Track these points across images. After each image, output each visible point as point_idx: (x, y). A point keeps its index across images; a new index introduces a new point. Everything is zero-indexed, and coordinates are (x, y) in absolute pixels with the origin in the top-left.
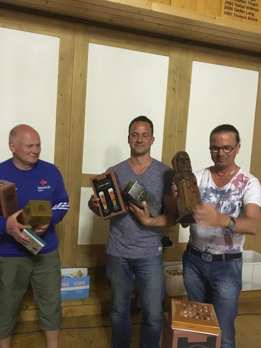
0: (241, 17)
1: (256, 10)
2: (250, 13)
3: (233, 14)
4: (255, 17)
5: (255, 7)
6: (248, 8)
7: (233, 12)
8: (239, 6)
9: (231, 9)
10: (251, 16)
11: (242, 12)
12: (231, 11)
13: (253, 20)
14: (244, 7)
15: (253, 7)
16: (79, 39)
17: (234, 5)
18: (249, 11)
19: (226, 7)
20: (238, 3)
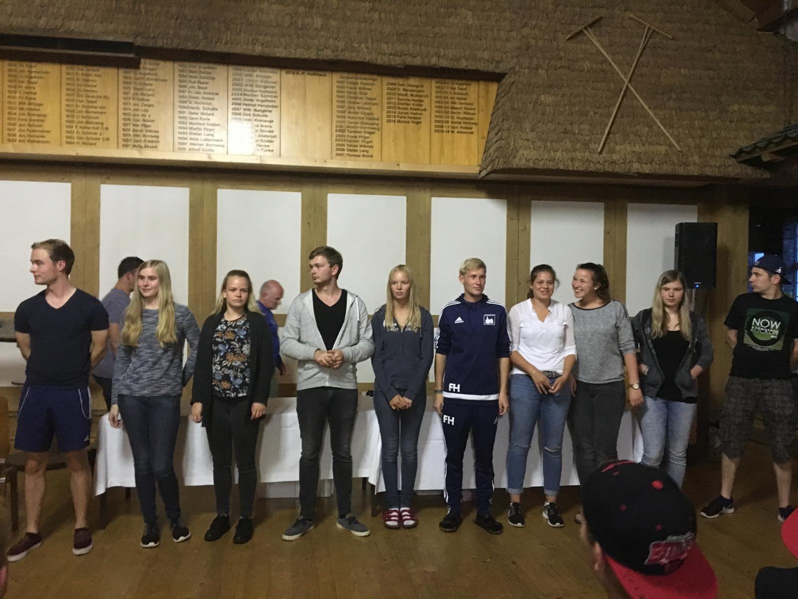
0: (355, 155)
1: (370, 147)
2: (363, 151)
3: (345, 155)
4: (369, 154)
5: (369, 145)
6: (361, 146)
7: (346, 152)
8: (351, 146)
9: (343, 150)
10: (365, 153)
11: (356, 151)
12: (342, 152)
13: (368, 156)
14: (357, 146)
15: (366, 145)
16: (208, 186)
17: (346, 146)
18: (362, 149)
19: (337, 149)
20: (350, 143)
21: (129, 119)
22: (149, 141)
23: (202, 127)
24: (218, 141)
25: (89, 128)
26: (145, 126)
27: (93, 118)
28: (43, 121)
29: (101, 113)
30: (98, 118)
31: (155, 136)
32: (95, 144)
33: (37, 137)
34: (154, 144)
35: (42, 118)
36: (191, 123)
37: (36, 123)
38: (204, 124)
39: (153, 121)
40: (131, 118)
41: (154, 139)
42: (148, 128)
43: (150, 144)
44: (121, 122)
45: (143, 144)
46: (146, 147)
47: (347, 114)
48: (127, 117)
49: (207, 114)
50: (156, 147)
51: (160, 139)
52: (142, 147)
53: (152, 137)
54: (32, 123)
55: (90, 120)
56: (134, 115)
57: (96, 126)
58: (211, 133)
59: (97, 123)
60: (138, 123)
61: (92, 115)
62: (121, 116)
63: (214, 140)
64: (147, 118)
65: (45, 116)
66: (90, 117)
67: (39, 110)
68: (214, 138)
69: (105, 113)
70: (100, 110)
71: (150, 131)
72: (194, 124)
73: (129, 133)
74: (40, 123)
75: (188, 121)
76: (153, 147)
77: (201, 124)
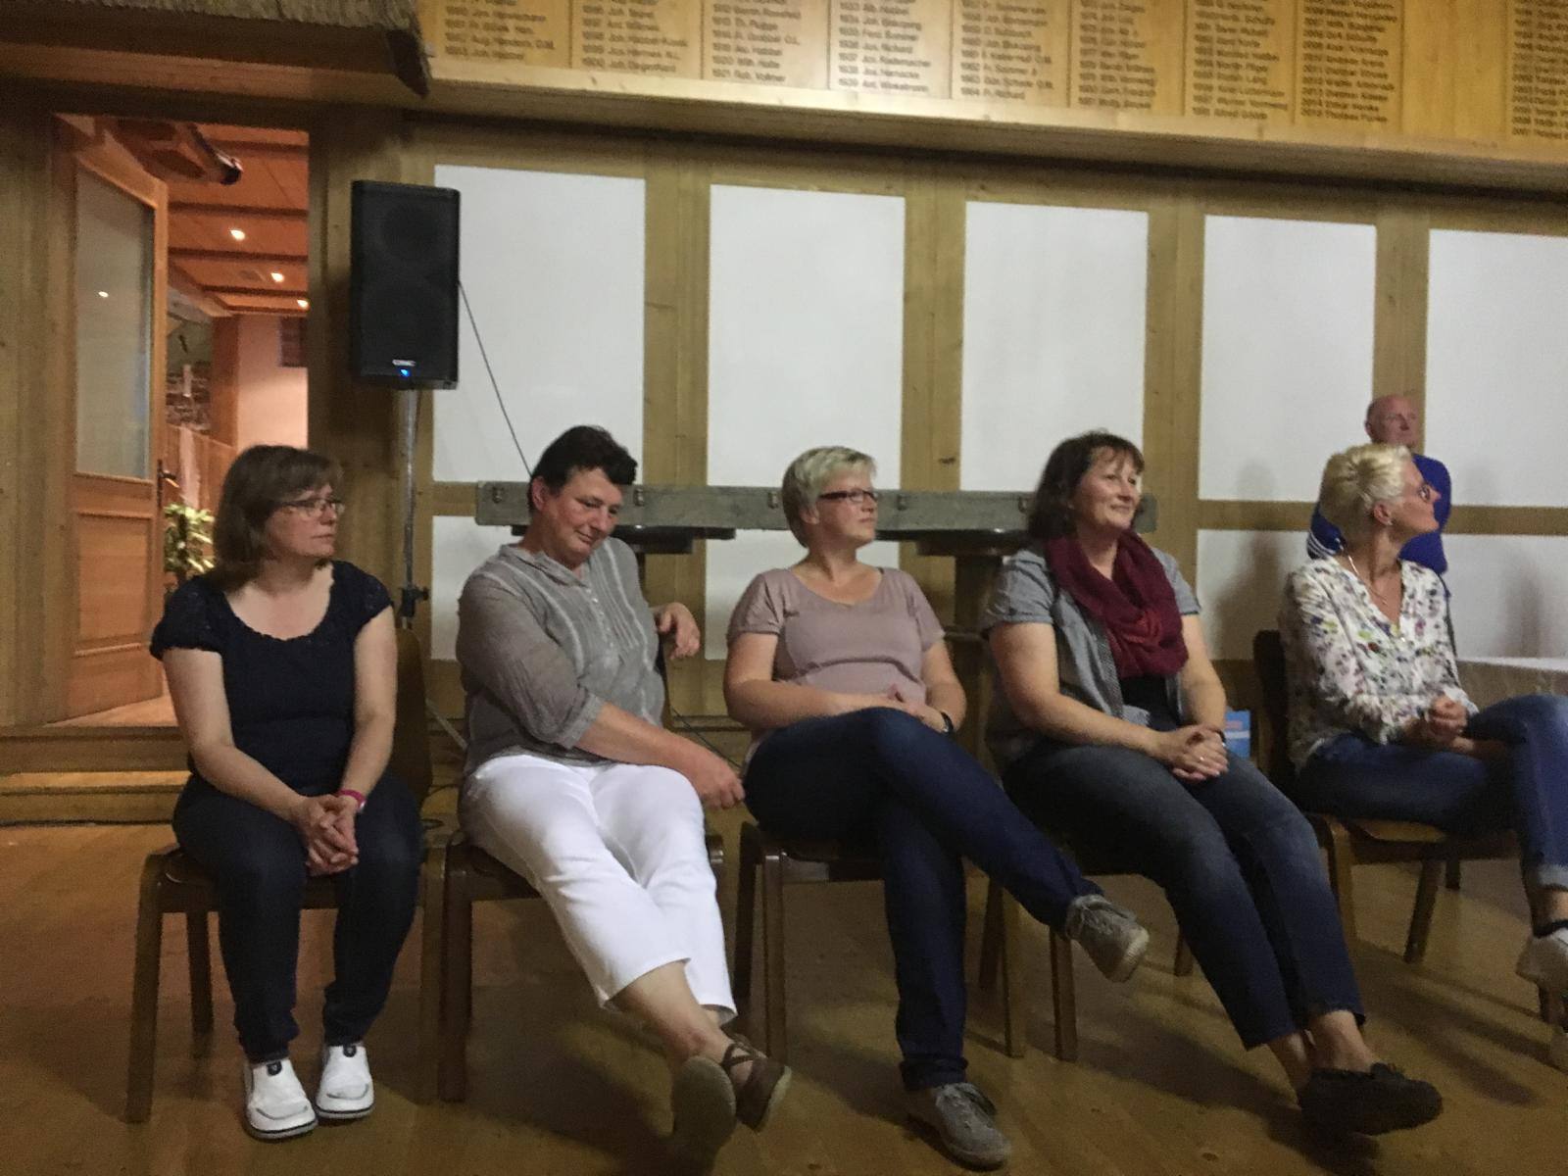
0: (1550, 134)
3: (1532, 132)
8: (1544, 112)
14: (1555, 114)
17: (1534, 112)
19: (1517, 120)
20: (1540, 107)
21: (1094, 40)
22: (1133, 93)
23: (1242, 62)
24: (1274, 94)
25: (1009, 58)
26: (1126, 56)
27: (1021, 34)
28: (913, 38)
29: (1037, 24)
30: (1029, 34)
31: (1147, 81)
32: (1021, 96)
33: (903, 75)
34: (1145, 100)
35: (911, 32)
36: (1220, 53)
37: (900, 43)
38: (1246, 56)
39: (1141, 45)
40: (1098, 36)
41: (1146, 87)
42: (1132, 62)
43: (1136, 99)
44: (1077, 45)
45: (1120, 99)
46: (1128, 104)
47: (1535, 41)
48: (1090, 34)
49: (1254, 32)
50: (1148, 106)
51: (1156, 89)
52: (1118, 106)
53: (1140, 81)
54: (892, 43)
55: (1013, 40)
56: (1104, 31)
57: (1024, 53)
58: (1263, 75)
59: (1026, 47)
60: (1112, 49)
61: (1016, 28)
62: (1077, 32)
63: (1266, 92)
64: (1131, 38)
65: (918, 27)
66: (1013, 34)
67: (905, 12)
68: (1268, 88)
69: (1044, 24)
70: (1034, 17)
71: (1138, 69)
72: (1227, 54)
73: (1092, 71)
74: (906, 44)
75: (1217, 47)
76: (1142, 105)
77: (1240, 55)
